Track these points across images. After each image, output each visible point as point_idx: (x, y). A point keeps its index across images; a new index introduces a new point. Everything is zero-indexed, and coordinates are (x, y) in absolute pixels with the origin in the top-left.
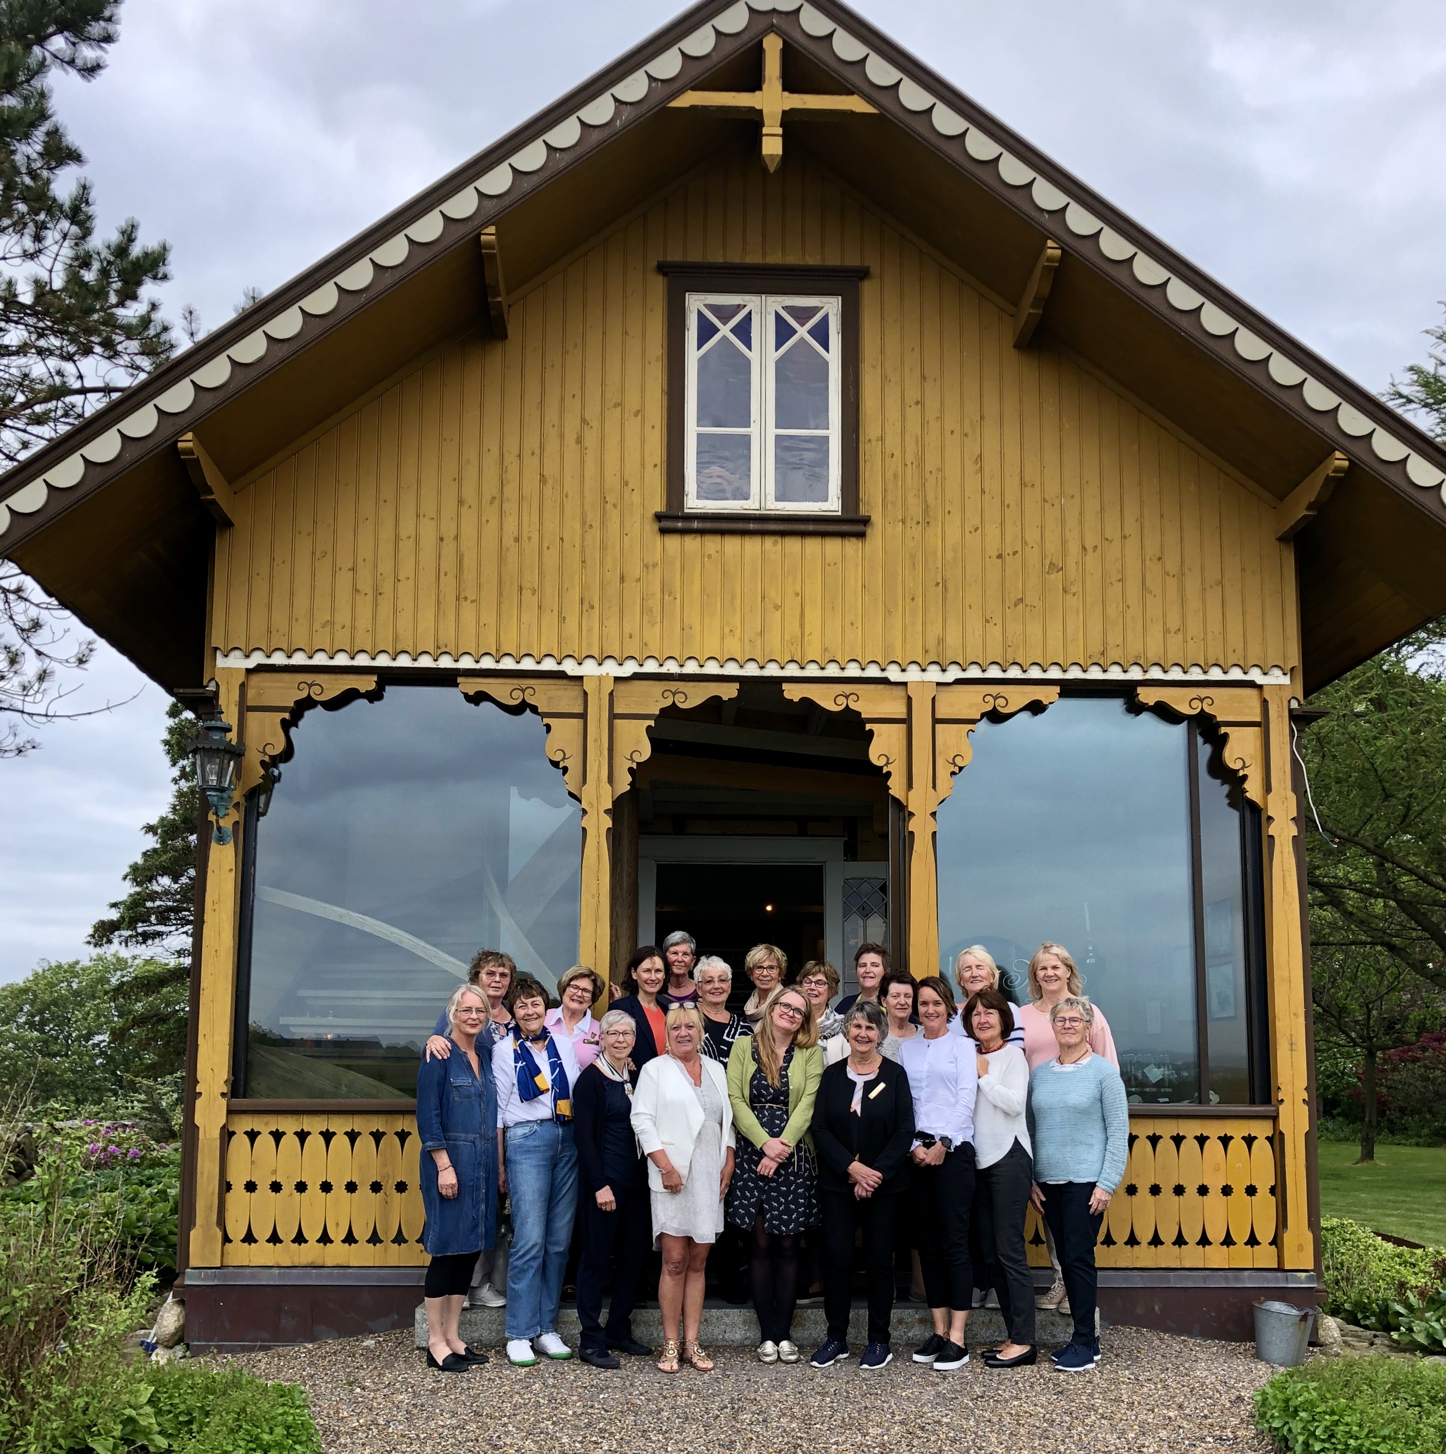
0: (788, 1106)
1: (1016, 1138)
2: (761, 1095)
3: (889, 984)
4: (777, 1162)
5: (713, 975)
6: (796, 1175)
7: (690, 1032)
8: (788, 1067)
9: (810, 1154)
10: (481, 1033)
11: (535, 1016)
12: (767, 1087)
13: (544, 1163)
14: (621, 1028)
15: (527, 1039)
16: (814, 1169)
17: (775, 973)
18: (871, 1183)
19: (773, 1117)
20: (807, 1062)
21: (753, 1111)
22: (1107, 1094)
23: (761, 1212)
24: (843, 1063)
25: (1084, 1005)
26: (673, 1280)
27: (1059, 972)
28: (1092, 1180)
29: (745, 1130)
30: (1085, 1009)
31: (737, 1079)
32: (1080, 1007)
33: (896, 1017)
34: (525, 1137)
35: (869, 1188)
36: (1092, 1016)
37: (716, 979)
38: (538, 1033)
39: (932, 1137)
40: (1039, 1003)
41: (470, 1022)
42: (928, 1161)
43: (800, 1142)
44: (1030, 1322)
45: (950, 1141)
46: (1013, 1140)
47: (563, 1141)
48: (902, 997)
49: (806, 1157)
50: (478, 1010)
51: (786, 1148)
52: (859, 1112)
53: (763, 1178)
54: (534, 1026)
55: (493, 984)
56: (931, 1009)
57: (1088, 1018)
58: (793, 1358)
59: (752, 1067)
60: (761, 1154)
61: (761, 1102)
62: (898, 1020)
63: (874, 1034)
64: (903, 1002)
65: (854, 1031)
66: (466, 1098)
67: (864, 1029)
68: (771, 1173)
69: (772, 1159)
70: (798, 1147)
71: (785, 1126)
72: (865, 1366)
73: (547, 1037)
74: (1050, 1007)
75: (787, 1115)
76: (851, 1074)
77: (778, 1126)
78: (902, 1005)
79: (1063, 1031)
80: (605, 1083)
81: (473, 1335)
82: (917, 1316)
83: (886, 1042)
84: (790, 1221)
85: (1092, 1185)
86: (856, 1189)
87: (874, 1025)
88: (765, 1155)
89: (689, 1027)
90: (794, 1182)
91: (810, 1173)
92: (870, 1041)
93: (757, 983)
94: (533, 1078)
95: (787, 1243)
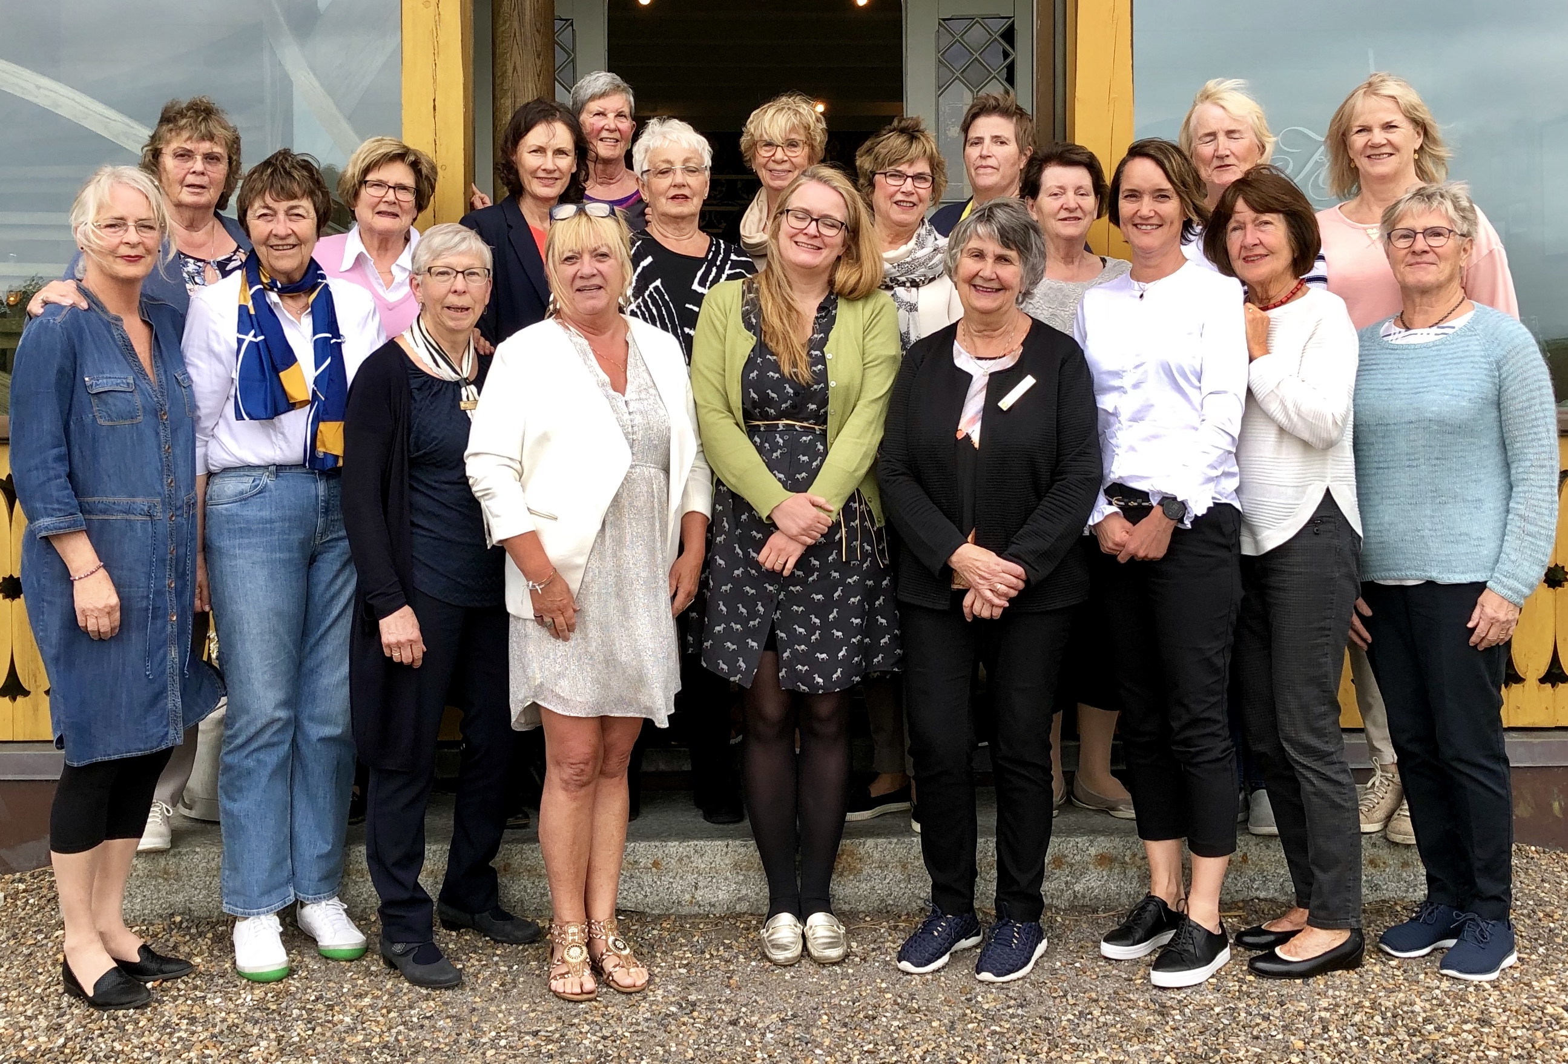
0: (825, 422)
1: (1328, 490)
2: (766, 401)
3: (1040, 171)
4: (803, 544)
5: (671, 158)
6: (845, 568)
7: (600, 266)
8: (824, 341)
9: (873, 524)
10: (153, 275)
11: (292, 240)
12: (778, 385)
13: (285, 555)
14: (461, 262)
15: (272, 287)
16: (882, 552)
17: (799, 155)
18: (1002, 588)
19: (794, 448)
20: (866, 331)
21: (751, 438)
22: (1512, 388)
23: (771, 644)
24: (948, 335)
25: (1455, 201)
26: (575, 799)
27: (1395, 136)
28: (1478, 578)
29: (733, 480)
30: (1457, 208)
31: (712, 370)
32: (1449, 205)
33: (1058, 236)
34: (243, 499)
35: (996, 601)
36: (1474, 223)
37: (678, 166)
38: (297, 277)
39: (1144, 495)
40: (1352, 204)
41: (124, 250)
42: (1132, 547)
43: (851, 498)
44: (1350, 882)
45: (1183, 505)
46: (1319, 497)
47: (327, 511)
48: (1070, 193)
49: (865, 531)
50: (143, 225)
51: (823, 514)
52: (976, 439)
53: (773, 576)
54: (288, 262)
55: (191, 179)
56: (1146, 206)
57: (1465, 228)
58: (835, 953)
59: (744, 343)
60: (769, 527)
61: (766, 417)
62: (1062, 244)
63: (1012, 272)
64: (1073, 205)
65: (969, 265)
66: (121, 417)
67: (990, 260)
68: (790, 565)
69: (792, 538)
70: (847, 511)
71: (819, 467)
72: (986, 976)
73: (317, 285)
74: (1378, 212)
75: (825, 444)
76: (963, 360)
77: (806, 466)
78: (1070, 211)
79: (1410, 259)
80: (415, 383)
81: (172, 899)
82: (1093, 851)
83: (1039, 291)
84: (834, 663)
85: (1479, 587)
86: (968, 600)
87: (1013, 254)
88: (777, 528)
89: (602, 256)
90: (841, 582)
91: (874, 561)
92: (1003, 288)
93: (764, 175)
94: (276, 371)
95: (825, 709)
